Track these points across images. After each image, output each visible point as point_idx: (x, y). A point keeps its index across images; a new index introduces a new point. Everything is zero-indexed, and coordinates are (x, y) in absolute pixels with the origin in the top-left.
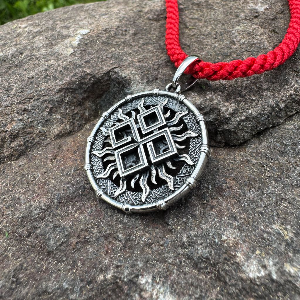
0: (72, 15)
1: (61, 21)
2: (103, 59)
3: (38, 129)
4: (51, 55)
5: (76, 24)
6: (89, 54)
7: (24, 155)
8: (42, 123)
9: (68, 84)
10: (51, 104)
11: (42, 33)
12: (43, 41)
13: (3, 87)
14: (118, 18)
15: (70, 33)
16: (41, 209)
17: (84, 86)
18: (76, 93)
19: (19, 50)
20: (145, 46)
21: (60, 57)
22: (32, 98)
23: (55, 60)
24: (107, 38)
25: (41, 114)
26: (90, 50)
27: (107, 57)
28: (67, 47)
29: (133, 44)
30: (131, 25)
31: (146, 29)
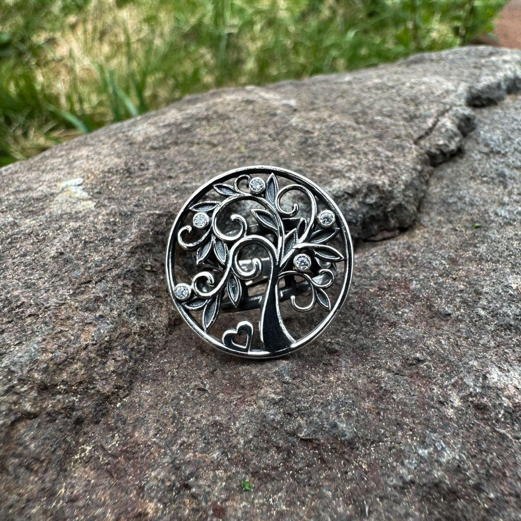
4: (57, 221)
7: (137, 378)
8: (134, 314)
9: (140, 238)
10: (130, 279)
16: (276, 403)
22: (89, 282)
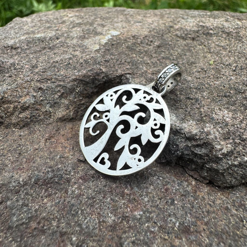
0: (113, 16)
1: (101, 19)
2: (122, 62)
3: (46, 108)
4: (80, 47)
5: (112, 25)
6: (112, 54)
7: (28, 127)
8: (51, 104)
9: (83, 77)
10: (64, 90)
11: (82, 25)
12: (79, 33)
13: (31, 64)
14: (148, 28)
15: (103, 32)
16: (19, 183)
17: (97, 82)
18: (87, 86)
19: (57, 35)
20: (164, 60)
21: (86, 50)
22: (50, 80)
23: (81, 52)
24: (132, 44)
25: (53, 96)
26: (114, 51)
27: (125, 61)
28: (95, 43)
29: (154, 55)
30: (158, 37)
31: (171, 44)
